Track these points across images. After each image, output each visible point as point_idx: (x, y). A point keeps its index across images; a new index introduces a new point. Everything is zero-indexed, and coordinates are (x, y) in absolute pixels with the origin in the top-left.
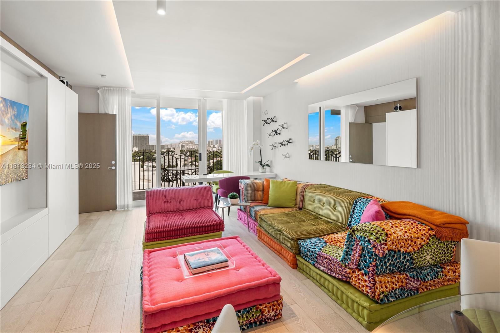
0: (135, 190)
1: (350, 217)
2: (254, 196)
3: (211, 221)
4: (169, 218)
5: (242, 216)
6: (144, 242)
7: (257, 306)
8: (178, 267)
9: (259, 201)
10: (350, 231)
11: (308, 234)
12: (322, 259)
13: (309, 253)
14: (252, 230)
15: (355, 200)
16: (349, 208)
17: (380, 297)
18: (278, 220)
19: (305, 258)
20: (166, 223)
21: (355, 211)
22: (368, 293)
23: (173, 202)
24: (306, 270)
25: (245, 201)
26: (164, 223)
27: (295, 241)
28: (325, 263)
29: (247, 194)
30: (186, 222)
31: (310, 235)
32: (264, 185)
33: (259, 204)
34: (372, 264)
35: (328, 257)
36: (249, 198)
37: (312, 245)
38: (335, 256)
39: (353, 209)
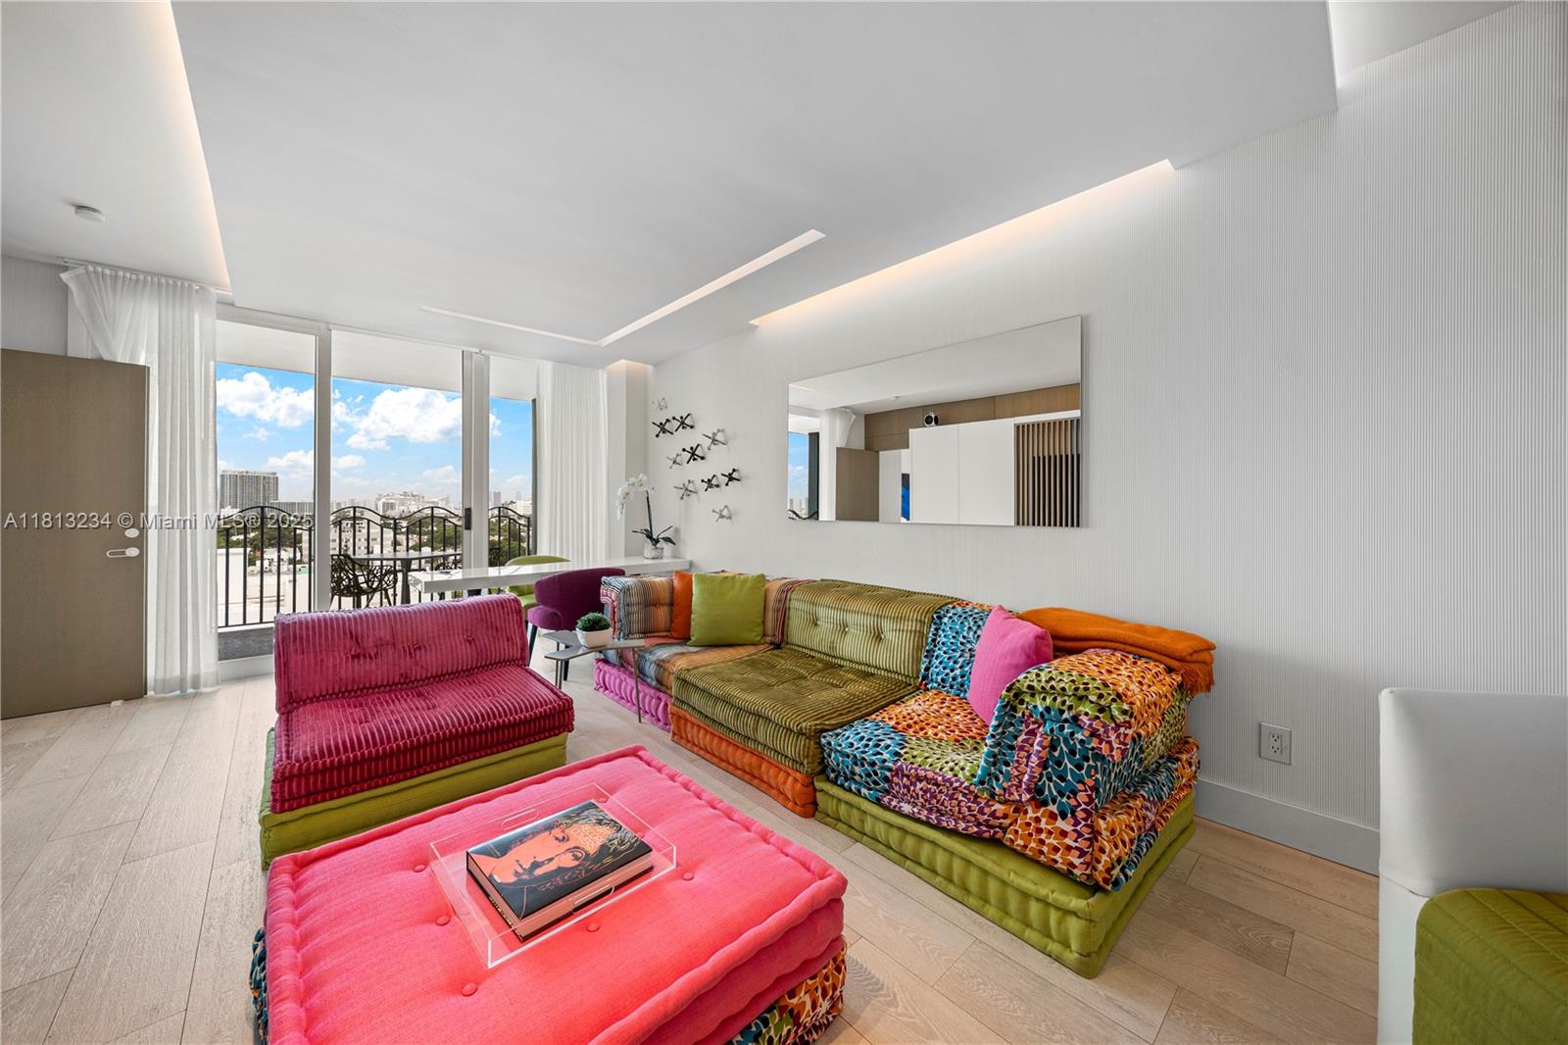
0: (227, 625)
1: (926, 657)
2: (647, 619)
3: (531, 705)
4: (371, 711)
5: (610, 679)
6: (267, 812)
7: (782, 1003)
8: (443, 914)
9: (661, 634)
10: (1007, 696)
11: (835, 712)
12: (908, 783)
13: (857, 770)
14: (647, 716)
15: (936, 613)
16: (921, 635)
17: (1112, 876)
18: (737, 681)
19: (846, 784)
20: (362, 731)
21: (938, 639)
22: (1075, 867)
23: (384, 654)
24: (849, 817)
25: (622, 635)
26: (356, 729)
27: (809, 738)
28: (921, 793)
29: (628, 614)
30: (442, 716)
31: (841, 715)
32: (673, 589)
33: (661, 641)
34: (1084, 784)
35: (930, 775)
36: (635, 627)
37: (867, 746)
38: (946, 769)
39: (934, 635)
